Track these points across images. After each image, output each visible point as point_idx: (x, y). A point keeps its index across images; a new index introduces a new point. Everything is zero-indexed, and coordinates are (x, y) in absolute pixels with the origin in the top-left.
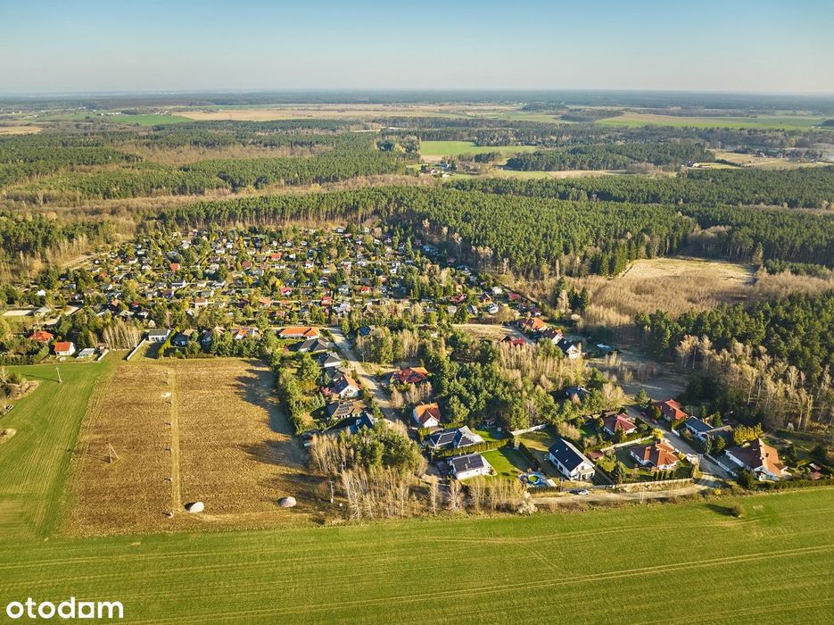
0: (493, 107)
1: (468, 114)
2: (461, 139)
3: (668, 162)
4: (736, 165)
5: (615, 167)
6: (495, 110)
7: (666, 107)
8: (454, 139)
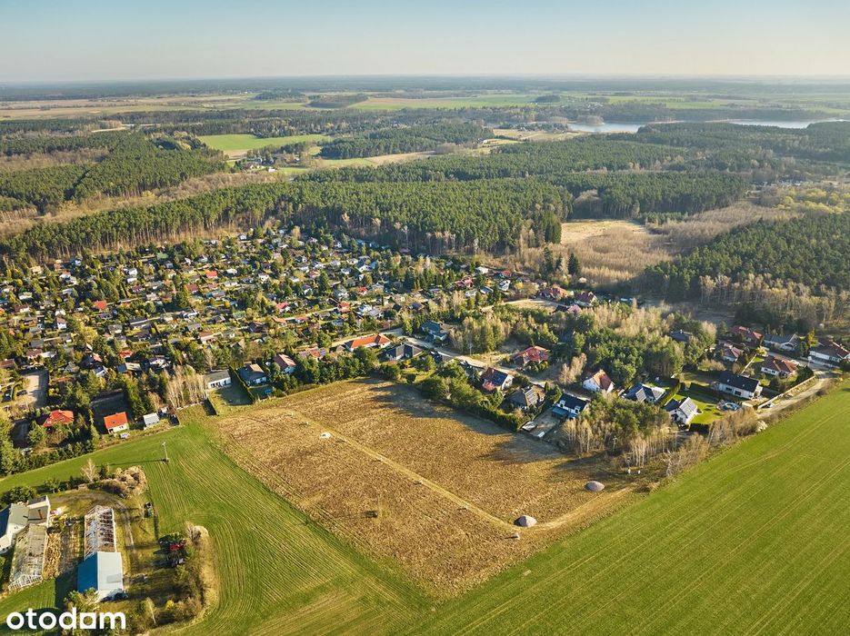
0: (227, 98)
1: (205, 105)
2: (235, 132)
3: (466, 140)
4: (514, 139)
5: (423, 149)
6: (229, 100)
7: (391, 90)
8: (228, 133)
